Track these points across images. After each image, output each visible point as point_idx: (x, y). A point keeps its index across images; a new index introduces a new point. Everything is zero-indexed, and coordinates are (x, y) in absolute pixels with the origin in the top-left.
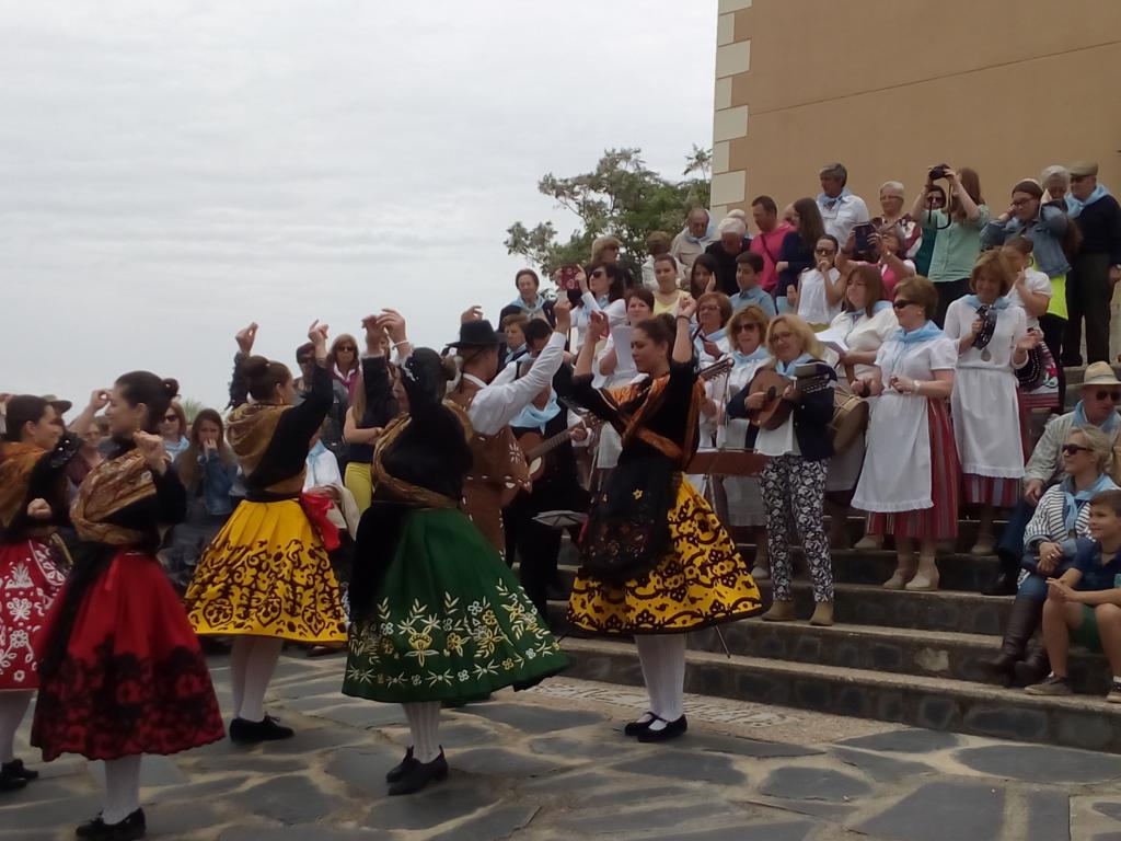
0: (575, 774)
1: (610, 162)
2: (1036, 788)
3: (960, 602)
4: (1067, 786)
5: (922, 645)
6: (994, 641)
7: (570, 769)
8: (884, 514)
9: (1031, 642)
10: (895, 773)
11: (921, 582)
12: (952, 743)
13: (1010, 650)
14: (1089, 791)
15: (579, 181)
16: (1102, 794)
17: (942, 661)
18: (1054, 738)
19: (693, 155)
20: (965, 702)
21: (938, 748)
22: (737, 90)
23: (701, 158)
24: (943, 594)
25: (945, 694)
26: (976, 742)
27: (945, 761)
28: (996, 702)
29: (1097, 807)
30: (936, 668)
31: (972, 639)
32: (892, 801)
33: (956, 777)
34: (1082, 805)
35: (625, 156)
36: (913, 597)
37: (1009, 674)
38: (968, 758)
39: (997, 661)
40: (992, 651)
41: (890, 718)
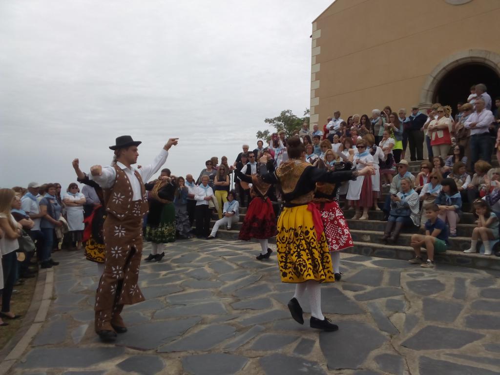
0: (272, 267)
1: (283, 113)
2: (392, 270)
3: (373, 223)
4: (400, 269)
5: (363, 234)
6: (382, 233)
7: (271, 266)
8: (354, 201)
9: (392, 233)
10: (355, 267)
11: (363, 218)
12: (371, 259)
13: (386, 235)
14: (406, 271)
15: (275, 119)
16: (409, 271)
17: (369, 238)
18: (398, 257)
19: (306, 111)
20: (374, 249)
21: (367, 260)
22: (316, 93)
23: (308, 111)
24: (369, 221)
25: (369, 246)
26: (377, 259)
27: (368, 264)
28: (382, 248)
29: (408, 275)
30: (367, 240)
31: (376, 232)
32: (353, 274)
33: (371, 267)
34: (404, 274)
35: (288, 111)
36: (361, 222)
37: (386, 241)
38: (375, 263)
39: (384, 237)
40: (381, 235)
41: (354, 253)
